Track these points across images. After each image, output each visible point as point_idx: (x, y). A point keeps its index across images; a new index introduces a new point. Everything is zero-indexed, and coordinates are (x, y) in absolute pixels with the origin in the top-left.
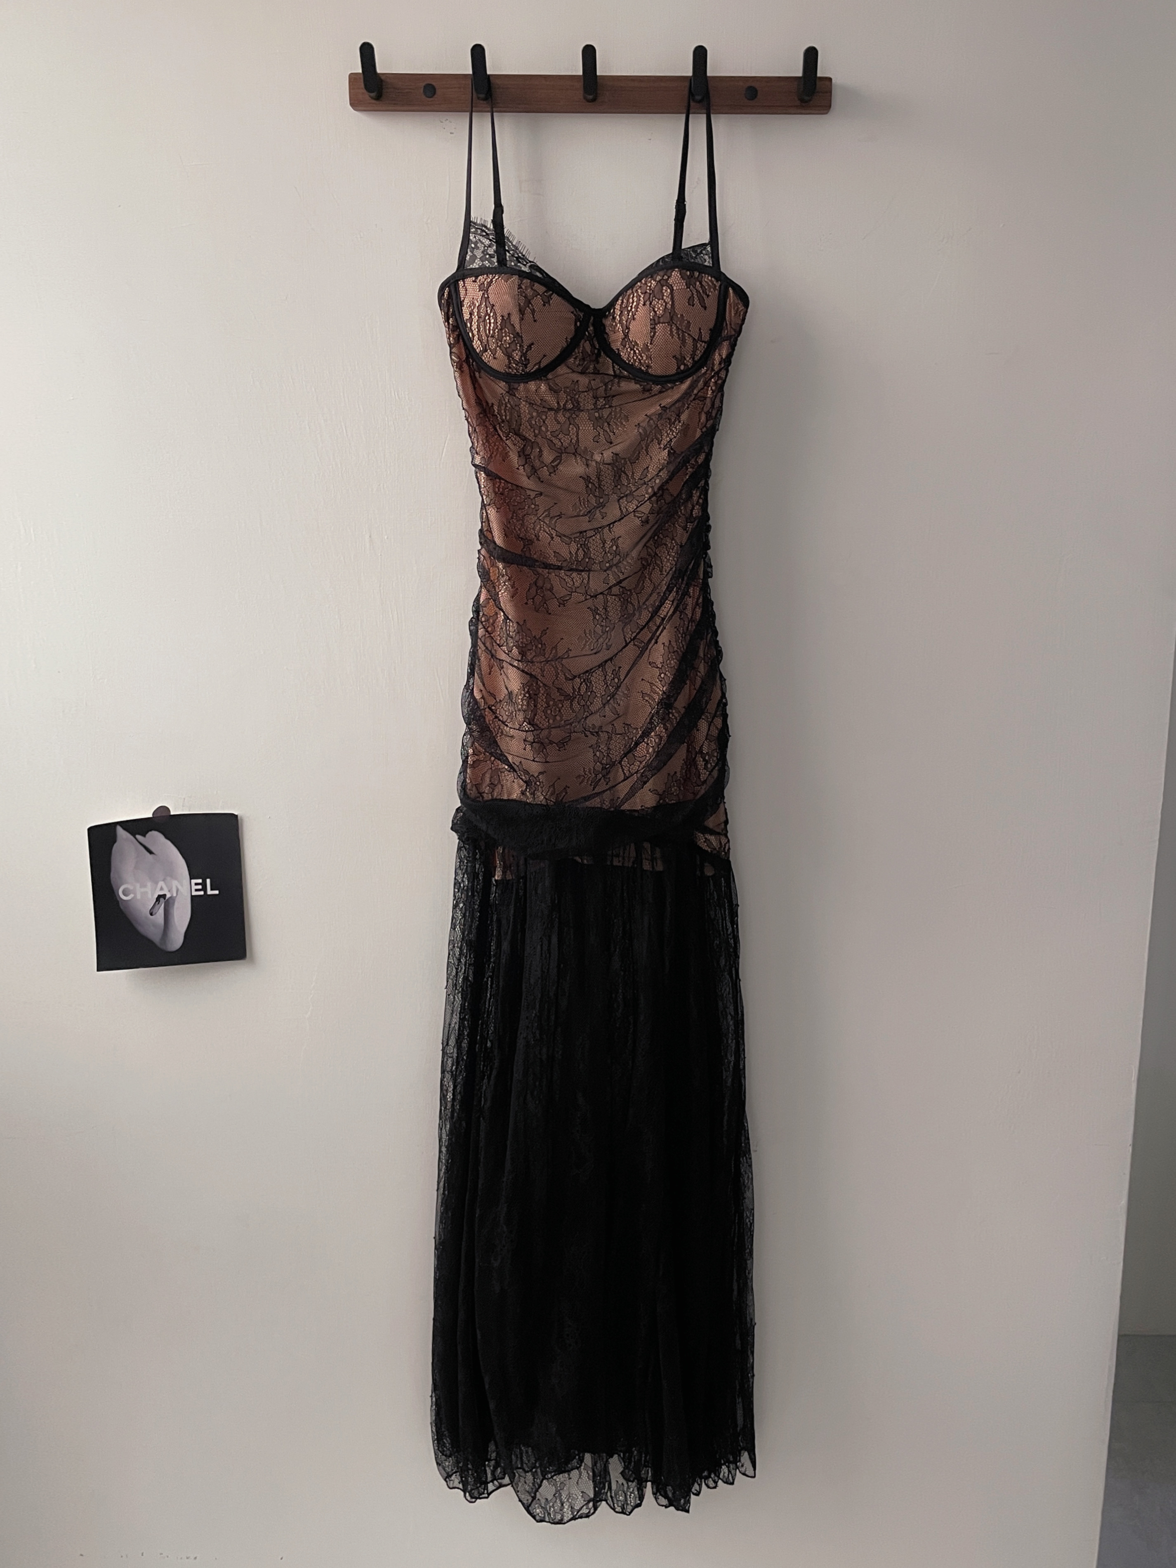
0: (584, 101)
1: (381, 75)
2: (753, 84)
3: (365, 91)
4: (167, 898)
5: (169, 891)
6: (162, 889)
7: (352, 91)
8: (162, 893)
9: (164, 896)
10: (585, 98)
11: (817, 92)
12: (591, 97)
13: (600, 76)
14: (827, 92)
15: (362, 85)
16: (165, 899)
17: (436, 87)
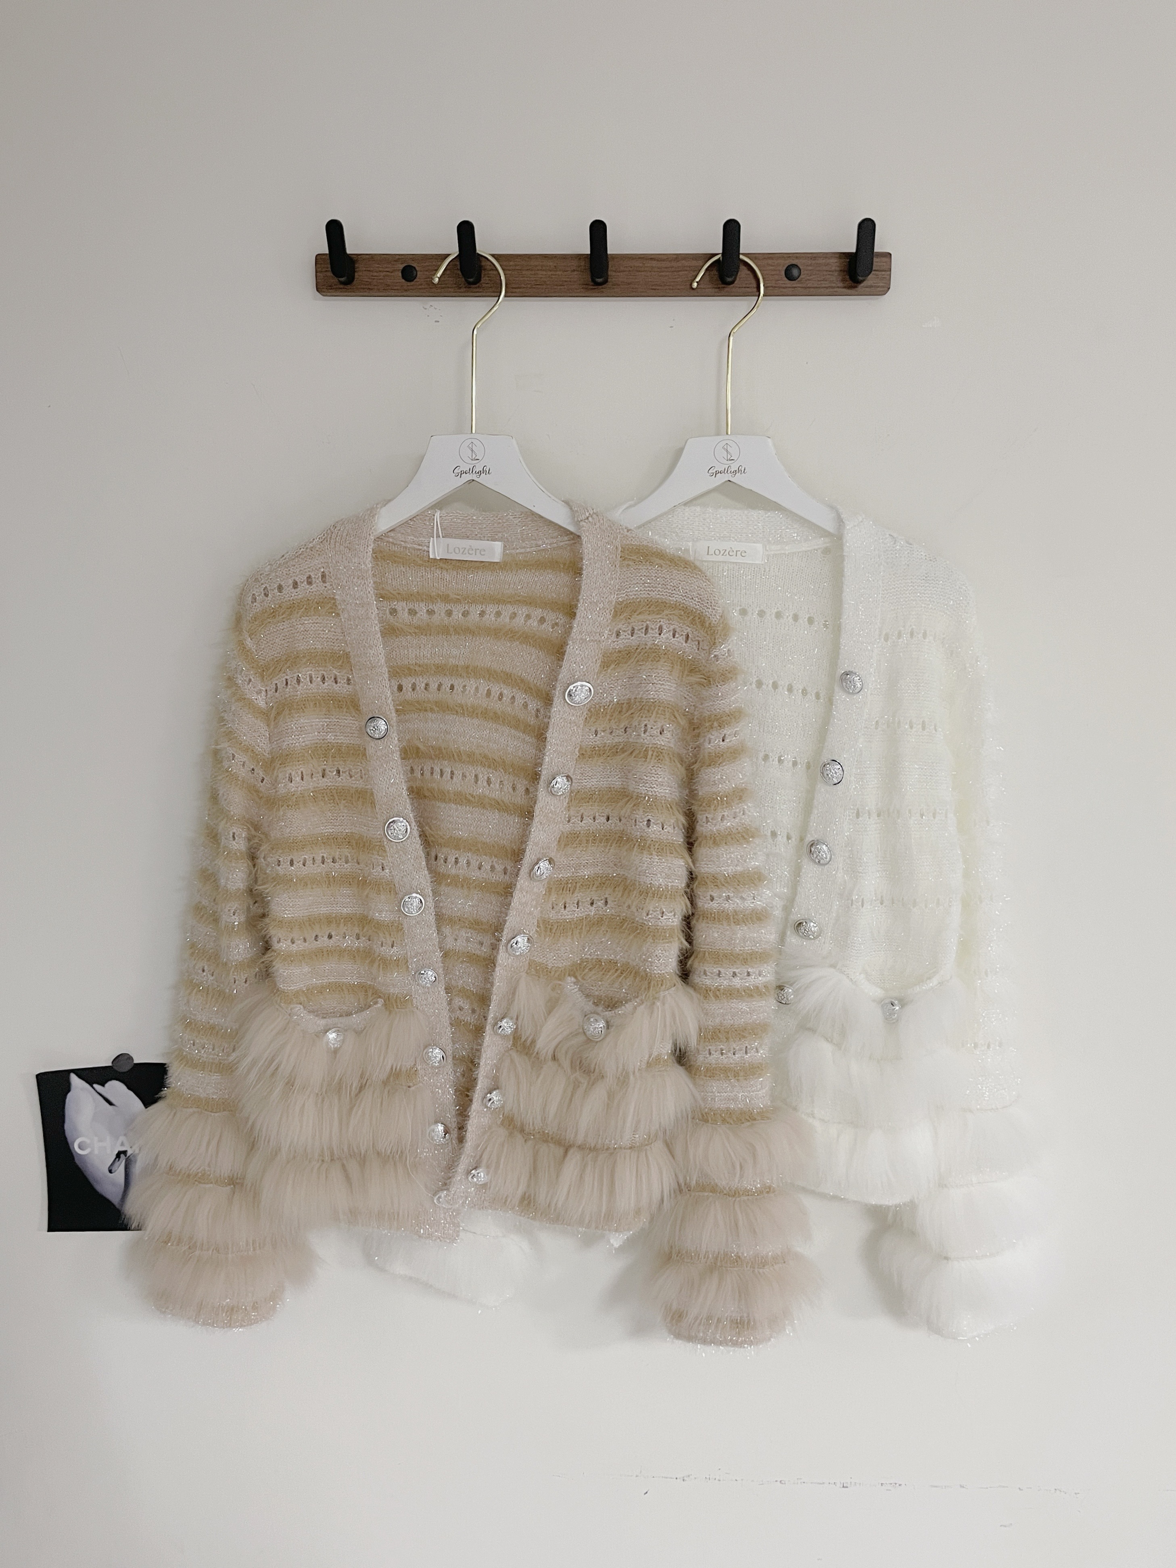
0: (592, 284)
1: (352, 256)
2: (794, 262)
3: (332, 275)
4: (128, 1155)
5: (131, 1147)
6: (122, 1144)
7: (318, 274)
8: (122, 1149)
9: (125, 1152)
10: (593, 280)
11: (875, 270)
12: (599, 280)
13: (610, 255)
14: (885, 271)
15: (330, 269)
16: (126, 1156)
17: (417, 268)
